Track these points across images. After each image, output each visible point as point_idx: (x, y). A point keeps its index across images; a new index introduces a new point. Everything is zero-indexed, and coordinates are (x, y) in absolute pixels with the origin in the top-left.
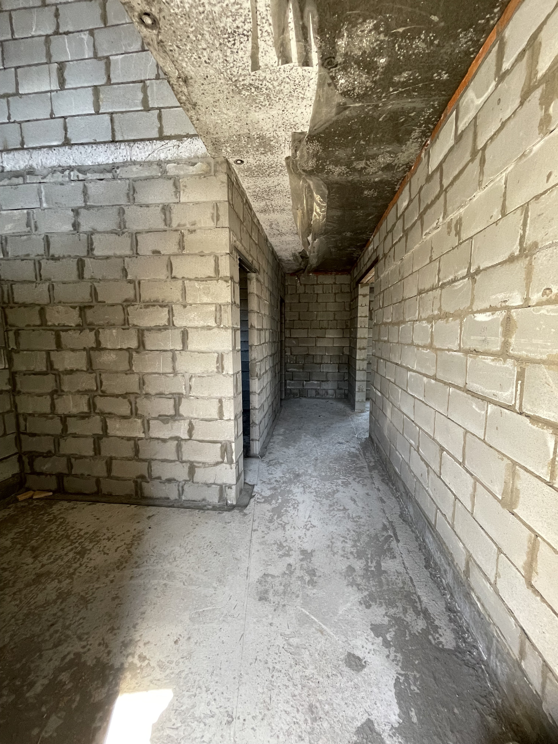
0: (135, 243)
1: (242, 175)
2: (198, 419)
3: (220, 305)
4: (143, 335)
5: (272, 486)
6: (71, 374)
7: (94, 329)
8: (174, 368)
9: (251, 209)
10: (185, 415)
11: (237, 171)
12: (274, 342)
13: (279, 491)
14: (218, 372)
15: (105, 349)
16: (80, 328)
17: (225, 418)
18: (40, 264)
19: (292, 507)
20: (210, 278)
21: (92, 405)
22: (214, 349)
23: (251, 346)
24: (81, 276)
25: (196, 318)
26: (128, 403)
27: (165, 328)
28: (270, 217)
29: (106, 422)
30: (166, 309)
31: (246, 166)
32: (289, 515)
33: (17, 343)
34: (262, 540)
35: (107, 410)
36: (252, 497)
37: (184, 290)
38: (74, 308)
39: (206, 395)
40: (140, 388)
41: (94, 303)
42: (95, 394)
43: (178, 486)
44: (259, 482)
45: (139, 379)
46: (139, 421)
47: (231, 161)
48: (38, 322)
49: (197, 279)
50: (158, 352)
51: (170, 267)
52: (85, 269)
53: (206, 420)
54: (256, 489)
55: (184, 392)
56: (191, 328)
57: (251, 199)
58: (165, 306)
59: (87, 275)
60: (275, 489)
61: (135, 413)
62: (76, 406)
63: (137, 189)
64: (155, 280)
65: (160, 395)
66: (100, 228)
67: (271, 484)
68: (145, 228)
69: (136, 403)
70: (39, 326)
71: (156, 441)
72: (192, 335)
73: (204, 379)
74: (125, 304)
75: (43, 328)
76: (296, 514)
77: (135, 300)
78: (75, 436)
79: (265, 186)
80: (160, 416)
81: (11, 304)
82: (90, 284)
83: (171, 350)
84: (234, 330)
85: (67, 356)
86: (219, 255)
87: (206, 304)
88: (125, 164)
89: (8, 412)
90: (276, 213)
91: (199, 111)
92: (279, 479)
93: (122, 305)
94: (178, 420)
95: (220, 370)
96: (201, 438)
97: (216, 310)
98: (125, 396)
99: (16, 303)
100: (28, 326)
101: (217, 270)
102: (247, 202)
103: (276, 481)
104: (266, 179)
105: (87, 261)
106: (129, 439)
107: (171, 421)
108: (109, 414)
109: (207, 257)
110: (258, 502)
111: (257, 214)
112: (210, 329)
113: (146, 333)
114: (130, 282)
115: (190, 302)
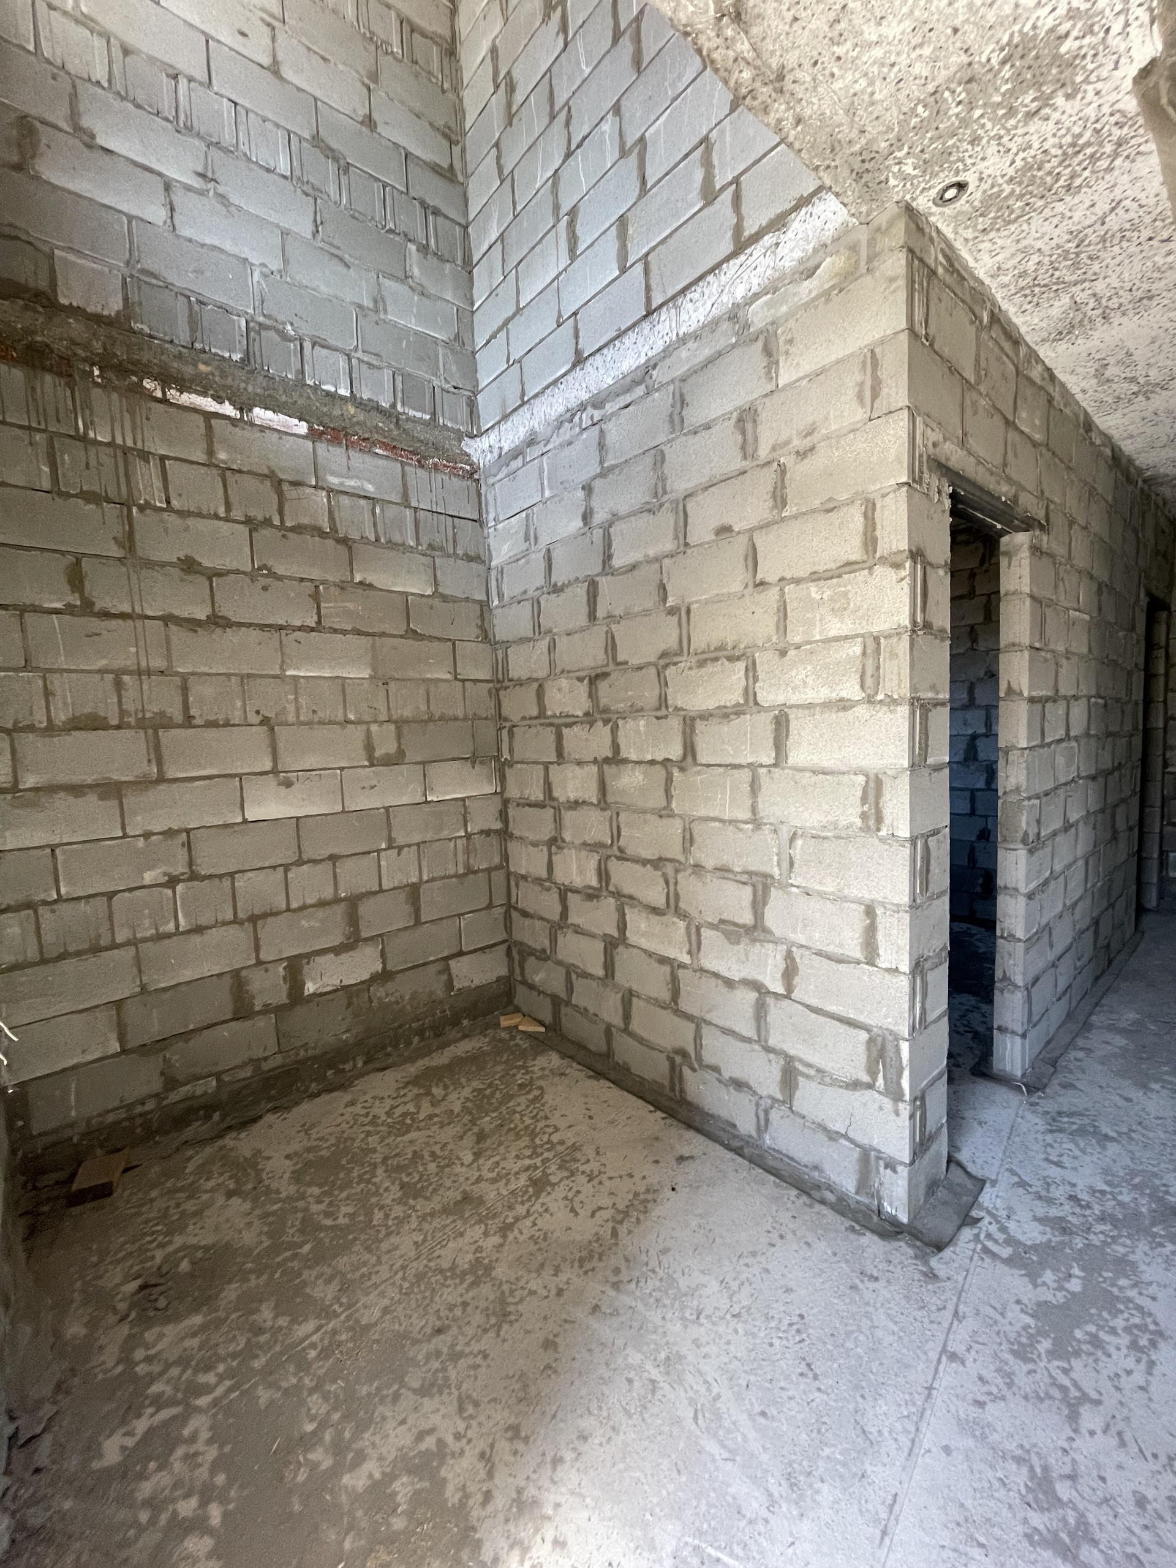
0: (681, 523)
1: (969, 234)
2: (808, 948)
3: (877, 639)
4: (693, 728)
5: (1054, 1212)
6: (575, 809)
7: (609, 720)
8: (754, 810)
9: (1016, 341)
10: (778, 932)
11: (948, 231)
12: (1109, 734)
13: (1079, 1242)
14: (866, 829)
15: (626, 761)
16: (589, 719)
17: (884, 962)
18: (539, 603)
19: (1124, 1340)
20: (850, 566)
21: (603, 875)
22: (854, 763)
23: (1007, 751)
24: (592, 616)
25: (810, 680)
26: (662, 880)
27: (738, 711)
28: (1094, 343)
29: (624, 915)
30: (741, 665)
31: (978, 195)
32: (1108, 1367)
33: (511, 751)
34: (974, 1412)
35: (626, 891)
36: (968, 1221)
37: (783, 610)
38: (580, 679)
39: (830, 888)
40: (685, 851)
41: (611, 667)
42: (609, 852)
43: (757, 1105)
44: (1005, 1179)
45: (684, 830)
46: (682, 925)
47: (923, 203)
48: (535, 713)
49: (816, 577)
50: (721, 770)
51: (752, 558)
52: (599, 599)
53: (829, 957)
54: (987, 1197)
55: (776, 872)
56: (798, 706)
57: (1010, 309)
58: (738, 659)
59: (601, 613)
60: (1061, 1226)
61: (673, 906)
62: (581, 872)
63: (688, 399)
64: (719, 600)
65: (723, 871)
66: (623, 509)
67: (1050, 1201)
68: (703, 480)
69: (676, 883)
70: (536, 718)
71: (713, 981)
72: (800, 728)
73: (826, 844)
74: (662, 662)
75: (543, 721)
76: (1139, 1378)
77: (680, 653)
78: (578, 930)
79: (1060, 235)
80: (722, 921)
81: (506, 683)
82: (605, 629)
83: (750, 766)
84: (921, 707)
85: (570, 775)
86: (876, 496)
87: (837, 639)
88: (667, 352)
89: (496, 868)
90: (1116, 319)
91: (797, 88)
92: (1085, 1197)
93: (655, 665)
94: (760, 941)
95: (872, 823)
96: (814, 1002)
97: (864, 654)
98: (657, 863)
99: (510, 680)
100: (524, 718)
101: (870, 541)
102: (997, 319)
103: (1073, 1198)
104: (1060, 207)
105: (603, 581)
106: (663, 960)
107: (745, 940)
108: (631, 897)
109: (845, 509)
110: (986, 1250)
111: (1043, 352)
112: (845, 709)
113: (699, 725)
114: (672, 611)
115: (797, 639)
